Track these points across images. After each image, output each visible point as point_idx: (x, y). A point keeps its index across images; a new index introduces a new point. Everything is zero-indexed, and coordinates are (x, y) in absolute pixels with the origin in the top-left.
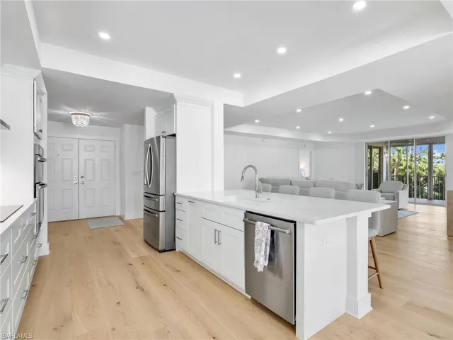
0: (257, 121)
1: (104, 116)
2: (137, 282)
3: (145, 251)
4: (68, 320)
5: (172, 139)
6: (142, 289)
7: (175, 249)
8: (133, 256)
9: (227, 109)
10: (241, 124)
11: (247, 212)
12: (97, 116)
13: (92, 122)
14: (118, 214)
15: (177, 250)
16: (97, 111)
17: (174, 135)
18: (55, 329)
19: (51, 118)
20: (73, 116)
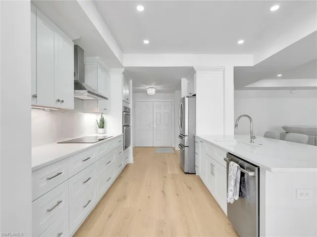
0: (279, 75)
1: (162, 87)
2: (163, 188)
3: (177, 171)
4: (125, 198)
5: (193, 98)
6: (164, 194)
7: (195, 174)
8: (169, 172)
9: (237, 70)
10: (260, 80)
11: (229, 153)
12: (159, 87)
13: (157, 91)
14: (173, 146)
15: (197, 174)
16: (159, 85)
17: (195, 95)
18: (118, 200)
19: (134, 92)
20: (148, 89)
